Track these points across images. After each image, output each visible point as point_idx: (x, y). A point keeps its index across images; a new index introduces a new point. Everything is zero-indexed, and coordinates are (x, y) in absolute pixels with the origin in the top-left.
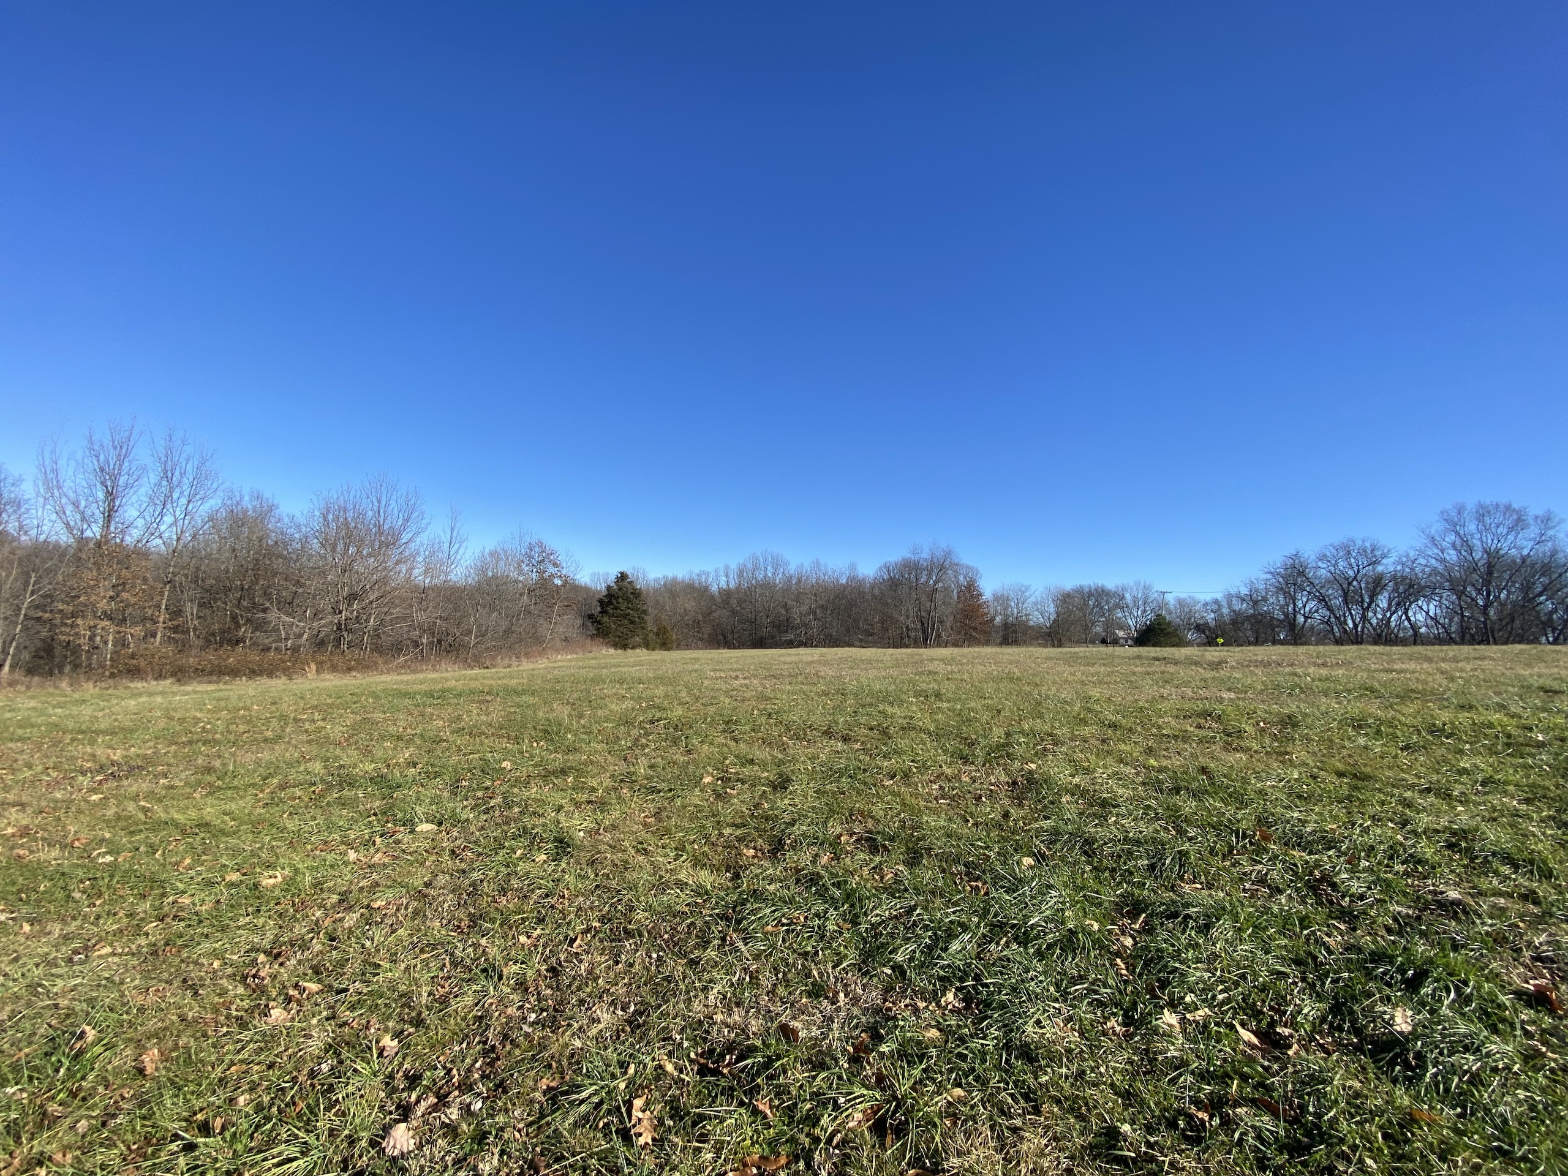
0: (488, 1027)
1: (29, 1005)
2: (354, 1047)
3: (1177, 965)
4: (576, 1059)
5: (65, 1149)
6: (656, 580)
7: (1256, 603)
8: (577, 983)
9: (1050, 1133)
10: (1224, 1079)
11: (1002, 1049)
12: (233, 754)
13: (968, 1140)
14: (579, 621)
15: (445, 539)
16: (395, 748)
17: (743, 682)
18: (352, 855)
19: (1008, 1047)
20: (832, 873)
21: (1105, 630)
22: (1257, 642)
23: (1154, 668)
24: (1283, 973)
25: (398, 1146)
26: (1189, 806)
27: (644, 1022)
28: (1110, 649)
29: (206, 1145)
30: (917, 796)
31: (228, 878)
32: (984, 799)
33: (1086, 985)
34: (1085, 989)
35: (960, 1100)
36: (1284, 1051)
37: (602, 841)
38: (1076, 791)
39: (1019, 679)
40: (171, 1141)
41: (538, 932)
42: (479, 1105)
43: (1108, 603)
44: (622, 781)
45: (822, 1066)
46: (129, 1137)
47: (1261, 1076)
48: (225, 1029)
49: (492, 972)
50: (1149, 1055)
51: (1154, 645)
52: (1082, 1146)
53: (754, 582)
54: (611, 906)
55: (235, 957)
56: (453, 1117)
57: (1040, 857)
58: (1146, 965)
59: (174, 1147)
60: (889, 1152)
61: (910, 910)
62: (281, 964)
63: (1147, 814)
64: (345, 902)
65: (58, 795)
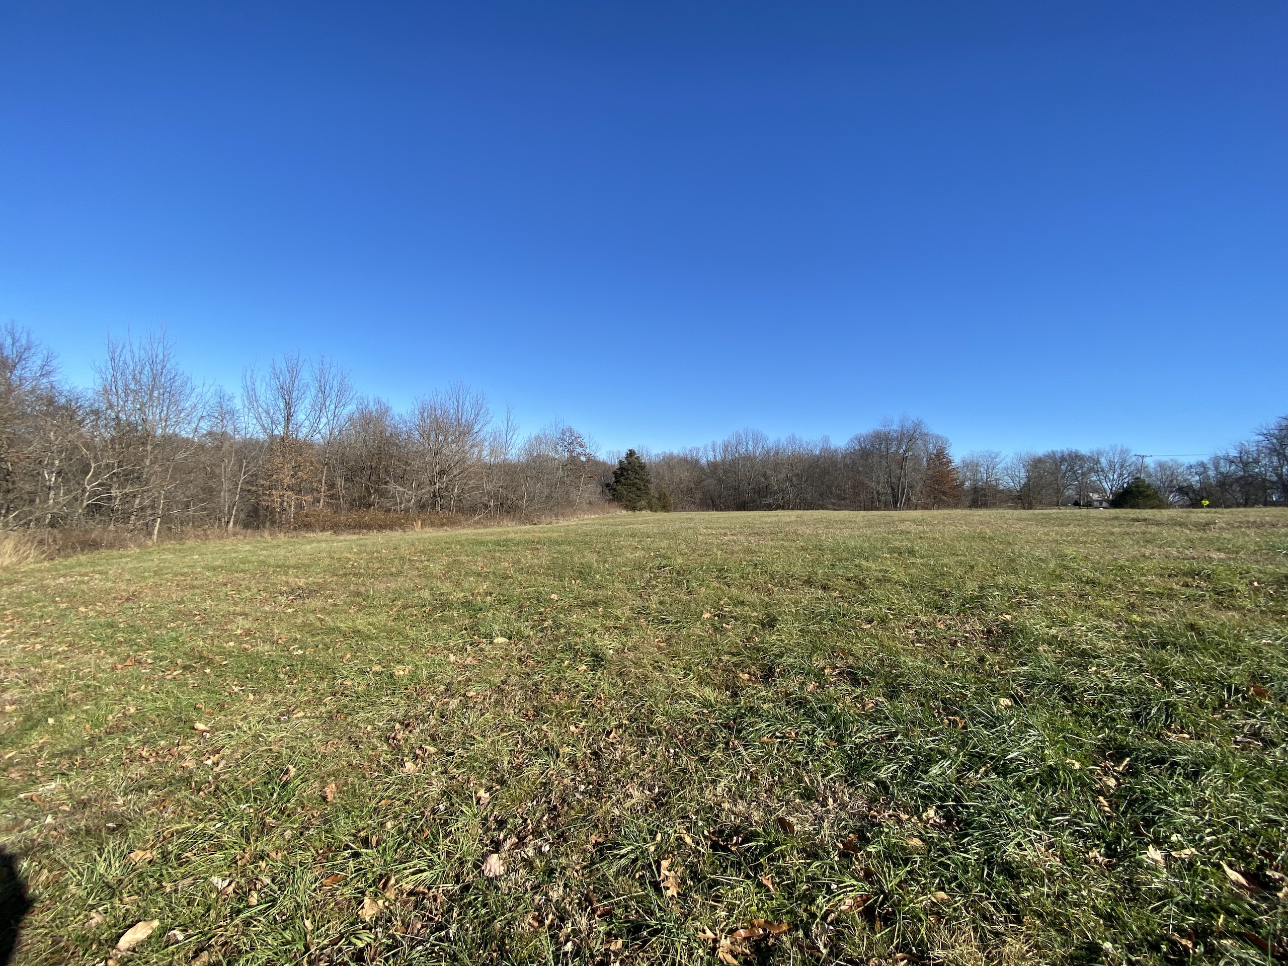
0: (551, 791)
1: (254, 749)
2: (460, 795)
3: (1164, 807)
4: (616, 823)
5: (277, 849)
6: (657, 455)
7: (1246, 464)
8: (613, 766)
9: (1032, 942)
10: (1209, 912)
11: (984, 864)
12: (372, 583)
13: (952, 937)
14: (599, 489)
15: (503, 428)
16: (477, 582)
17: (731, 537)
18: (452, 658)
19: (989, 862)
20: (818, 699)
21: (1079, 493)
22: (1246, 504)
23: (1134, 529)
24: (1275, 821)
25: (493, 870)
26: (1177, 661)
27: (667, 802)
28: (1084, 511)
29: (367, 854)
30: (894, 639)
31: (374, 669)
32: (959, 645)
33: (1067, 817)
34: (1067, 820)
35: (943, 901)
36: (1274, 892)
37: (627, 658)
38: (1052, 641)
39: (991, 538)
40: (344, 850)
41: (583, 724)
42: (547, 848)
43: (1081, 467)
44: (639, 613)
45: (815, 856)
46: (317, 844)
47: (1247, 912)
48: (377, 774)
49: (551, 751)
50: (1132, 885)
51: (1132, 507)
52: (1063, 956)
53: (737, 455)
54: (636, 709)
55: (381, 724)
56: (530, 854)
57: (1017, 700)
58: (1131, 804)
59: (346, 854)
60: (878, 935)
61: (891, 736)
62: (410, 732)
63: (1130, 666)
64: (449, 691)
65: (267, 609)
